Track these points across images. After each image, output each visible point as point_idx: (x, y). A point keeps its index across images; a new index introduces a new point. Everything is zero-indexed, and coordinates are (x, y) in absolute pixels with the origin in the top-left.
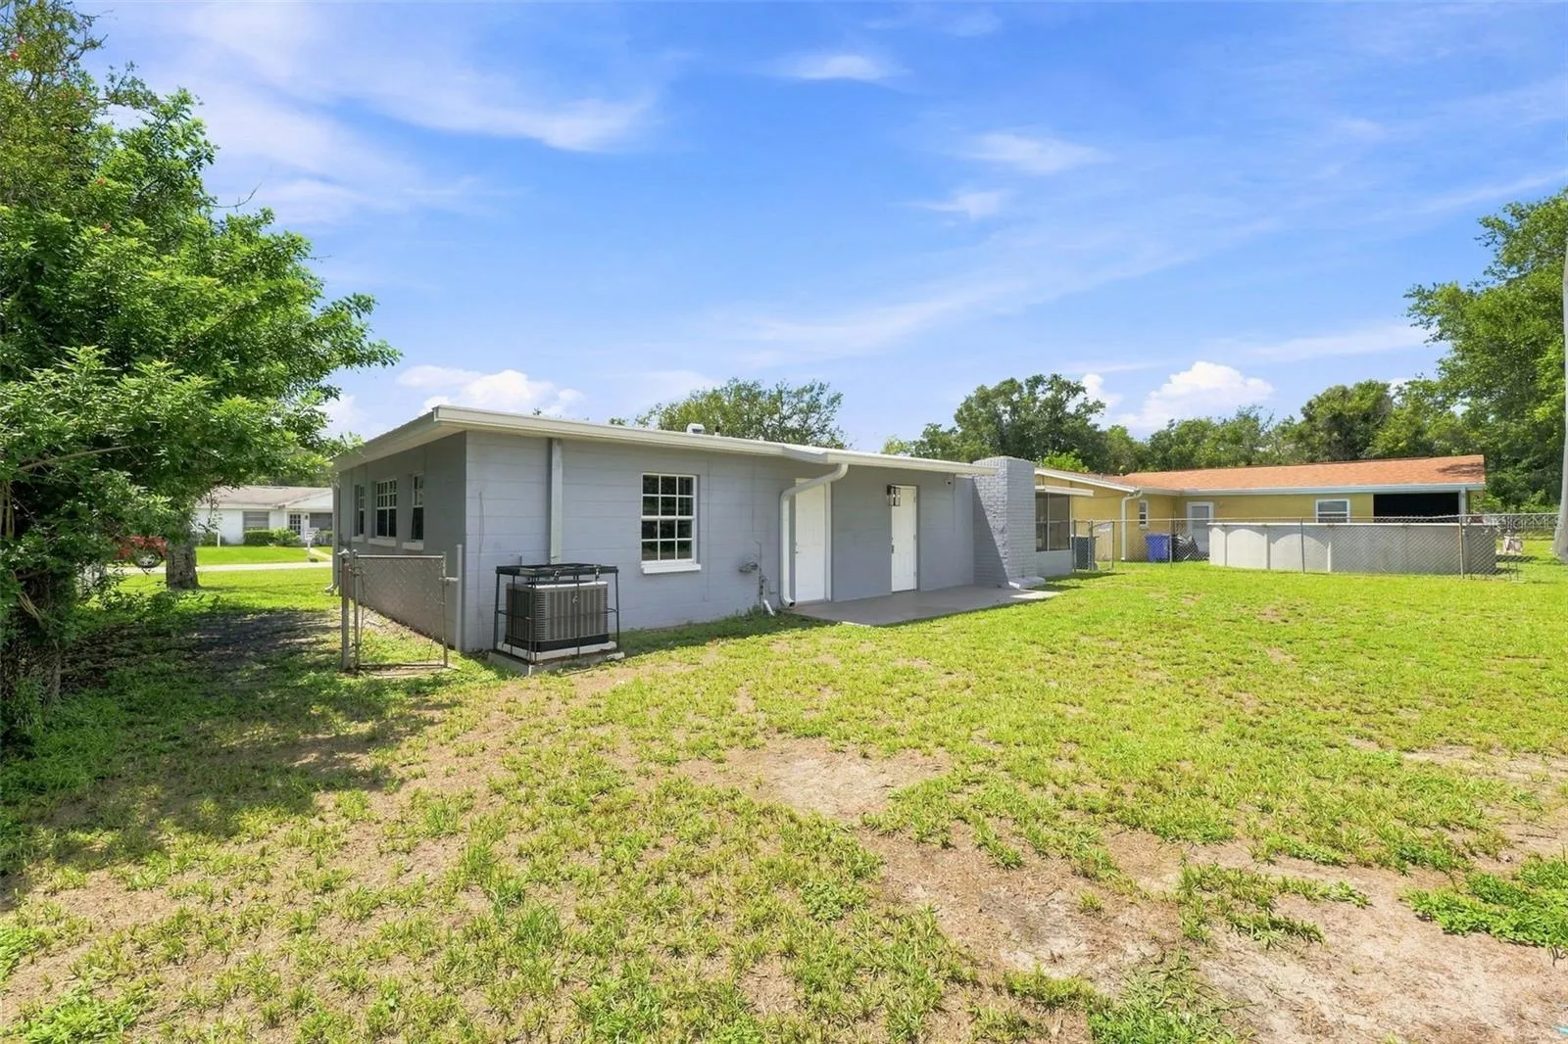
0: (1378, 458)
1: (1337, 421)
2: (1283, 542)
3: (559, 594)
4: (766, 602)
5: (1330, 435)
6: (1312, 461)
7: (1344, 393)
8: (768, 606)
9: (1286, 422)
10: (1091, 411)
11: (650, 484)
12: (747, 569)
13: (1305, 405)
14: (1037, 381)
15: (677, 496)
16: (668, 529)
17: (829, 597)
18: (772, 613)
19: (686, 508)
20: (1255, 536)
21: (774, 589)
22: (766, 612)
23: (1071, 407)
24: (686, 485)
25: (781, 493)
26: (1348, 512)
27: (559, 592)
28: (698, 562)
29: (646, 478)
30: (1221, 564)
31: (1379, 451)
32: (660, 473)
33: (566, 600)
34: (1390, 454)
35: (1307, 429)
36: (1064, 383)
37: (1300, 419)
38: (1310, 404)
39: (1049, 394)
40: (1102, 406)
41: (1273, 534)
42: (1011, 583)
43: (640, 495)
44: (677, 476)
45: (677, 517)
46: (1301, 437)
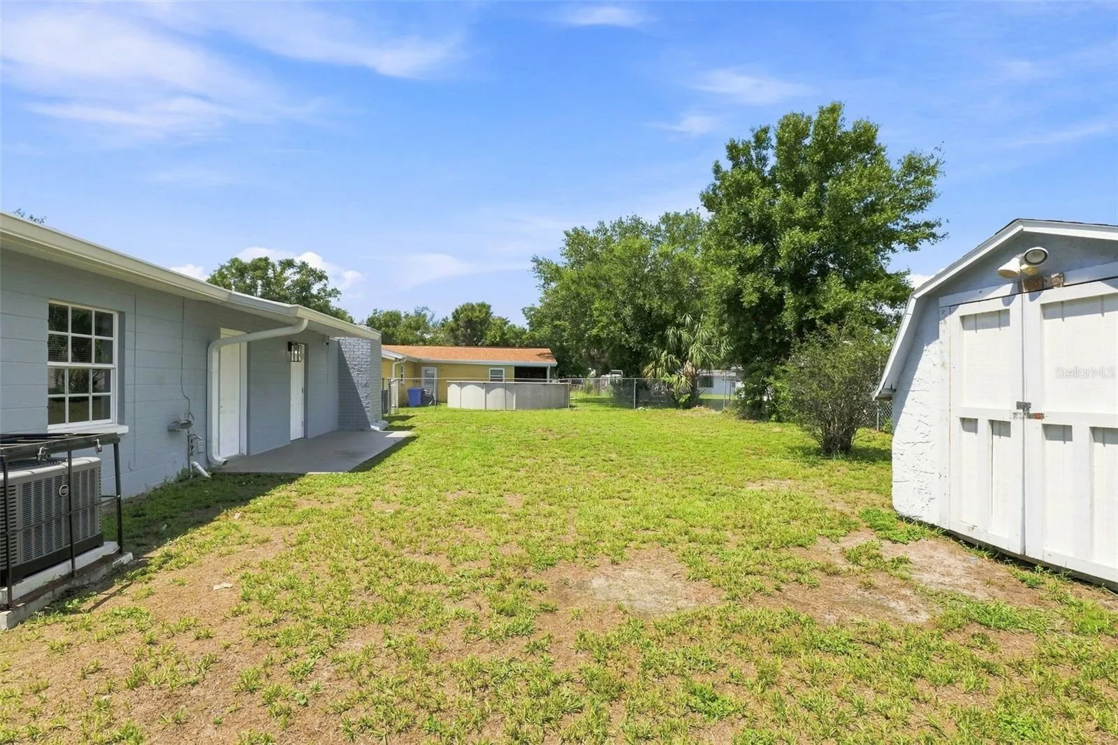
0: (488, 346)
1: (470, 323)
2: (493, 393)
3: (38, 483)
4: (196, 464)
5: (466, 330)
6: (457, 345)
7: (472, 308)
8: (200, 468)
9: (444, 320)
10: (330, 295)
11: (57, 317)
12: (176, 428)
13: (454, 311)
14: (289, 264)
15: (94, 337)
16: (80, 381)
17: (245, 452)
18: (206, 474)
19: (104, 352)
20: (479, 389)
21: (202, 449)
22: (197, 475)
23: (315, 290)
24: (104, 325)
25: (209, 344)
26: (503, 376)
27: (37, 482)
28: (121, 421)
29: (52, 309)
30: (457, 406)
31: (488, 342)
32: (73, 303)
33: (48, 490)
34: (494, 345)
35: (454, 325)
36: (312, 270)
37: (451, 319)
38: (457, 311)
39: (297, 277)
40: (338, 292)
41: (488, 388)
42: (372, 427)
43: (45, 332)
44: (94, 310)
45: (93, 365)
46: (452, 330)
